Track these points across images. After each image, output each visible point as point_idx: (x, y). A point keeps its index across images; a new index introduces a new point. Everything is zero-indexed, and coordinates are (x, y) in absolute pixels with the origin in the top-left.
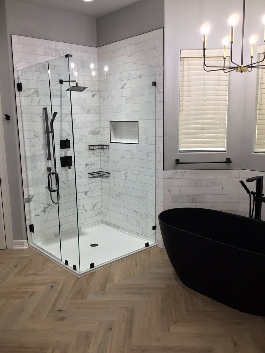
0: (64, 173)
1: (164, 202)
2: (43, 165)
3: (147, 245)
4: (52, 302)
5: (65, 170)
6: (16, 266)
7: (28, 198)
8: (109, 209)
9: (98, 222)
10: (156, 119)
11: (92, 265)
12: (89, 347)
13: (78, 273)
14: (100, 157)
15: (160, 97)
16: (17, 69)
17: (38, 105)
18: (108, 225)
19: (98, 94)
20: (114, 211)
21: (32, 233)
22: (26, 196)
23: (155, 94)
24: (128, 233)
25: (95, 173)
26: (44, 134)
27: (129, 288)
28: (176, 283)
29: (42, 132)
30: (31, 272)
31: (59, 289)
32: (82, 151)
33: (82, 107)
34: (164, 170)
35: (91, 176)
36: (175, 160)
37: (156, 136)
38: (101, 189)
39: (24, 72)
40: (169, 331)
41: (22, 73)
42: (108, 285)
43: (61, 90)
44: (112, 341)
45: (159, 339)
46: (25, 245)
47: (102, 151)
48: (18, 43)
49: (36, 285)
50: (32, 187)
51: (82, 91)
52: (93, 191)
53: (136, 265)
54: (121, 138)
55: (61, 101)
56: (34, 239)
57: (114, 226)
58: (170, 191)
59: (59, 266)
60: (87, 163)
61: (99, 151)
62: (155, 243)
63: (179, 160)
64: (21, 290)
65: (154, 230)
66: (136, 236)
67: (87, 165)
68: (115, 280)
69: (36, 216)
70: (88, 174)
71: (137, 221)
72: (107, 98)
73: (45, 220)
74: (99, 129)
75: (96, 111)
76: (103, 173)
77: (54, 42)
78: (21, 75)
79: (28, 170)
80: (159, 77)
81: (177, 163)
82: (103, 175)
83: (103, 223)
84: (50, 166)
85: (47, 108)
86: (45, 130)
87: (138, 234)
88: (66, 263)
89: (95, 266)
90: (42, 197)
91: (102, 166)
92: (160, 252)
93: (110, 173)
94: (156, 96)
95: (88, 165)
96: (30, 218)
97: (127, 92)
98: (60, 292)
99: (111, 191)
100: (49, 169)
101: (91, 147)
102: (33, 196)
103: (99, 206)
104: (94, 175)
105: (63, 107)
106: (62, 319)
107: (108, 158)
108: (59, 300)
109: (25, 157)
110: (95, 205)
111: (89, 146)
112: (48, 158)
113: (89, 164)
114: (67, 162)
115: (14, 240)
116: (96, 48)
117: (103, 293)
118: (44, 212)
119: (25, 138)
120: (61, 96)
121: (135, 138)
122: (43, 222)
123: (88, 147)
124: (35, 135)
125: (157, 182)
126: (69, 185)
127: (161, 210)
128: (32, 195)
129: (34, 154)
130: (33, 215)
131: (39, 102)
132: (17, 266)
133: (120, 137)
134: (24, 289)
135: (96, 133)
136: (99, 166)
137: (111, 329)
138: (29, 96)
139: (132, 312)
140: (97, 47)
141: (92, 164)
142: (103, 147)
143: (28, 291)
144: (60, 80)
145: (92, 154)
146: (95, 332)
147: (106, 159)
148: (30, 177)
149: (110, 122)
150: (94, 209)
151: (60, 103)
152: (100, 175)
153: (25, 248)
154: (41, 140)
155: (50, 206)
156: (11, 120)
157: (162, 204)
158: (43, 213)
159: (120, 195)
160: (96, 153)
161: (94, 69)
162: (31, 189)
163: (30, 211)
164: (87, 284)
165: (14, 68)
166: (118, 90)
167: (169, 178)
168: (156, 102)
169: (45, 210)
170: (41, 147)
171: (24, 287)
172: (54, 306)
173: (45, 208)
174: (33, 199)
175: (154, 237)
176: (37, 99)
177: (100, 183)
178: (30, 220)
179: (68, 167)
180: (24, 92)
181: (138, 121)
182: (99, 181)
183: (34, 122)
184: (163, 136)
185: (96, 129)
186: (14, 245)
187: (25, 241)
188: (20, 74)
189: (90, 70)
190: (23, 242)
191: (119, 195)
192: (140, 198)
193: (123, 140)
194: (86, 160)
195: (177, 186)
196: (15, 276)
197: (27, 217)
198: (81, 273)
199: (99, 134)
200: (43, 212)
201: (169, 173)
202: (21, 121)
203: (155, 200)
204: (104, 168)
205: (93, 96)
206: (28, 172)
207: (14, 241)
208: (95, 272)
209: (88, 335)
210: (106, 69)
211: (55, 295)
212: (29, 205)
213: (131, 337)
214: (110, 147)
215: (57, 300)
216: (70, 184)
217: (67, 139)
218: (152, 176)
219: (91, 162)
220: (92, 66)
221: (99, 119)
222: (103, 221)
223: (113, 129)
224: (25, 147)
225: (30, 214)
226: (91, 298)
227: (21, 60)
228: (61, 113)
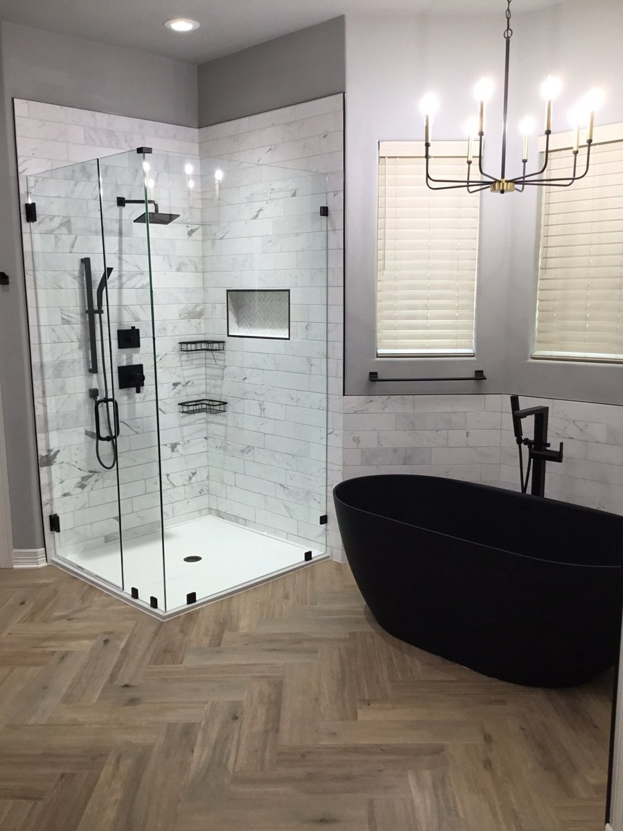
0: (126, 402)
1: (344, 465)
2: (78, 384)
3: (308, 556)
4: (109, 671)
5: (128, 395)
6: (23, 603)
7: (47, 456)
8: (223, 483)
9: (200, 511)
10: (327, 287)
11: (191, 598)
12: (193, 751)
13: (161, 613)
14: (204, 368)
15: (336, 239)
16: (25, 174)
17: (71, 252)
18: (223, 518)
19: (201, 229)
20: (235, 486)
21: (56, 534)
22: (42, 453)
23: (325, 233)
24: (265, 533)
25: (194, 403)
26: (83, 315)
27: (271, 641)
28: (369, 630)
29: (79, 312)
30: (57, 614)
31: (122, 646)
32: (166, 354)
33: (166, 257)
34: (344, 395)
35: (185, 409)
36: (368, 374)
37: (327, 323)
38: (206, 438)
39: (40, 179)
40: (355, 717)
41: (36, 181)
42: (227, 635)
43: (120, 220)
44: (239, 739)
45: (334, 734)
46: (39, 560)
47: (209, 354)
48: (28, 118)
49: (72, 638)
50: (55, 432)
51: (166, 223)
52: (188, 441)
53: (286, 597)
54: (251, 326)
55: (120, 243)
56: (60, 547)
57: (235, 519)
58: (357, 440)
59: (119, 600)
60: (175, 381)
61: (203, 354)
62: (326, 553)
63: (376, 373)
64: (39, 650)
65: (324, 525)
66: (283, 540)
67: (175, 385)
68: (241, 627)
69: (65, 495)
70: (179, 404)
71: (286, 507)
72: (221, 239)
73: (84, 506)
74: (202, 307)
75: (196, 267)
76: (211, 403)
77: (107, 115)
78: (33, 185)
79: (48, 393)
80: (334, 196)
81: (372, 381)
82: (212, 407)
83: (210, 514)
84: (95, 386)
85: (89, 259)
86: (85, 306)
87: (288, 535)
88: (135, 593)
89: (197, 599)
90: (76, 455)
91: (208, 388)
92: (337, 570)
93: (226, 403)
94: (329, 236)
95: (179, 386)
96: (52, 500)
97: (265, 226)
98: (125, 651)
99: (229, 443)
100: (93, 393)
101: (184, 347)
102: (58, 451)
103: (202, 475)
104: (191, 407)
105: (124, 257)
106: (133, 701)
107: (224, 369)
108: (124, 667)
109: (42, 366)
110: (194, 474)
111: (180, 343)
112: (91, 368)
113: (180, 383)
114: (132, 378)
115: (15, 548)
116: (197, 130)
117: (218, 652)
118: (82, 486)
119: (41, 324)
120: (121, 234)
121: (282, 327)
122: (79, 509)
123: (178, 346)
124: (63, 319)
125: (330, 420)
126: (136, 430)
127: (338, 479)
128: (55, 450)
129: (61, 359)
130: (57, 493)
131: (73, 246)
132: (26, 603)
133: (250, 324)
134: (45, 647)
135: (196, 314)
136: (203, 388)
137: (235, 718)
138: (51, 232)
139: (278, 686)
140: (199, 128)
141: (187, 383)
142: (211, 346)
143: (55, 652)
144: (118, 198)
145: (187, 361)
146: (203, 723)
147: (218, 372)
148: (51, 411)
149: (228, 291)
150: (192, 481)
151: (117, 249)
152: (204, 406)
153: (40, 566)
154: (77, 329)
155: (96, 475)
156: (10, 285)
157: (341, 468)
158: (80, 490)
159: (250, 451)
160: (196, 359)
161: (194, 176)
162: (53, 435)
163: (50, 485)
164: (181, 634)
165: (19, 171)
166: (246, 223)
167: (354, 413)
168: (327, 250)
169: (85, 483)
170: (76, 345)
171: (45, 644)
172: (113, 677)
173: (84, 479)
174: (59, 459)
175: (323, 540)
176: (66, 239)
177: (205, 425)
178: (51, 505)
179: (134, 389)
180: (40, 223)
181: (289, 291)
182: (202, 421)
183: (61, 288)
184: (342, 322)
185: (196, 307)
186: (14, 561)
187: (39, 550)
188: (31, 184)
189: (184, 179)
190: (36, 554)
191: (247, 450)
192: (293, 456)
193: (255, 330)
194: (174, 373)
195: (373, 430)
196: (24, 622)
197: (45, 498)
198: (167, 614)
199: (203, 317)
200: (79, 487)
201: (354, 401)
202: (33, 287)
203: (325, 460)
204: (213, 391)
205: (190, 233)
206: (48, 399)
207: (15, 550)
208: (197, 612)
209: (188, 731)
210: (219, 175)
211: (115, 658)
212: (49, 473)
213: (278, 731)
214: (227, 346)
215: (119, 665)
216: (138, 427)
217: (133, 328)
218: (319, 409)
219: (184, 378)
220: (189, 169)
221: (203, 285)
222: (210, 509)
223: (233, 306)
224: (40, 343)
225: (51, 490)
226: (191, 661)
227: (33, 154)
228: (120, 270)
